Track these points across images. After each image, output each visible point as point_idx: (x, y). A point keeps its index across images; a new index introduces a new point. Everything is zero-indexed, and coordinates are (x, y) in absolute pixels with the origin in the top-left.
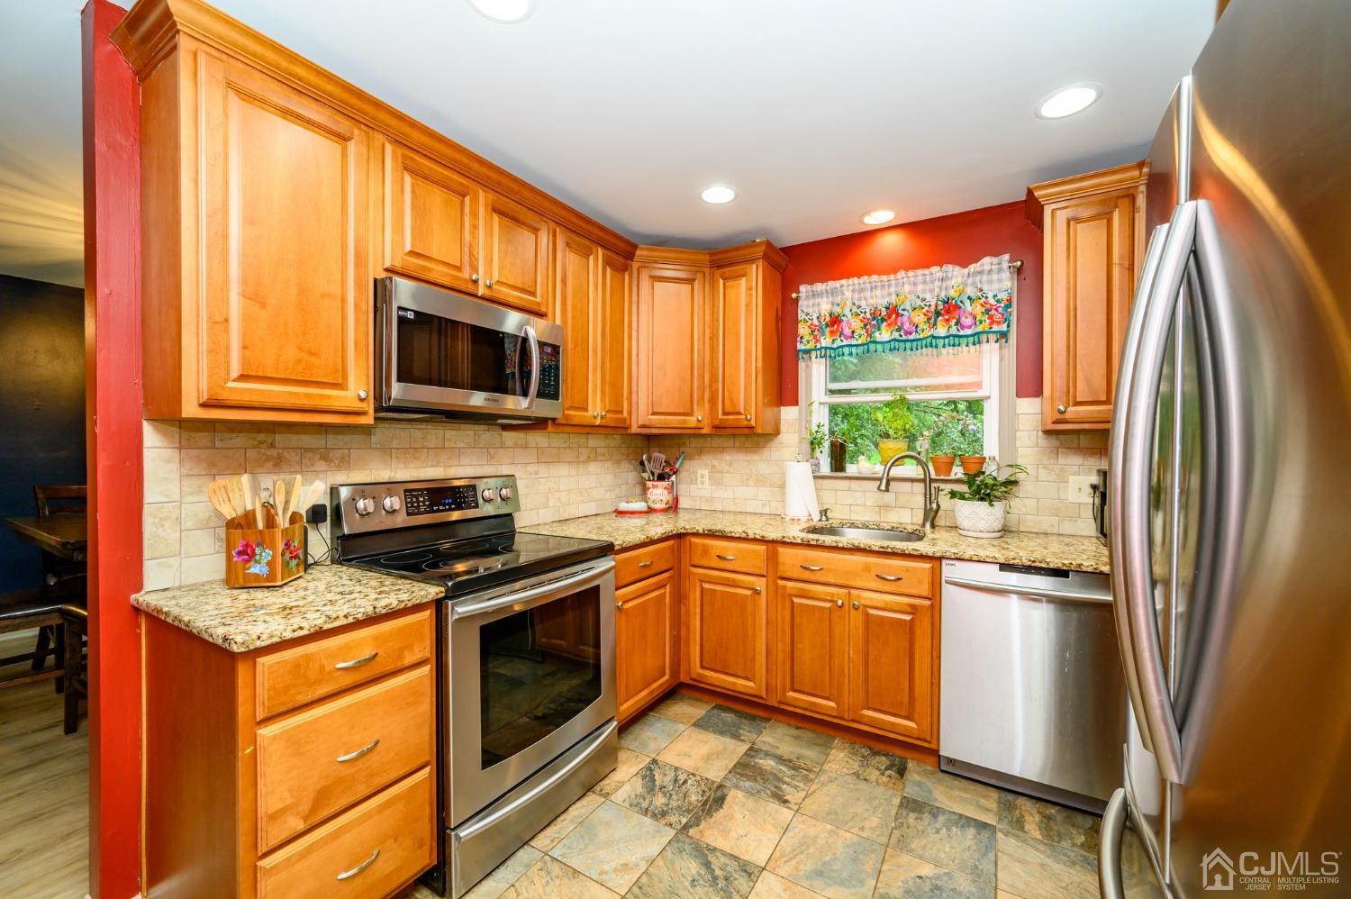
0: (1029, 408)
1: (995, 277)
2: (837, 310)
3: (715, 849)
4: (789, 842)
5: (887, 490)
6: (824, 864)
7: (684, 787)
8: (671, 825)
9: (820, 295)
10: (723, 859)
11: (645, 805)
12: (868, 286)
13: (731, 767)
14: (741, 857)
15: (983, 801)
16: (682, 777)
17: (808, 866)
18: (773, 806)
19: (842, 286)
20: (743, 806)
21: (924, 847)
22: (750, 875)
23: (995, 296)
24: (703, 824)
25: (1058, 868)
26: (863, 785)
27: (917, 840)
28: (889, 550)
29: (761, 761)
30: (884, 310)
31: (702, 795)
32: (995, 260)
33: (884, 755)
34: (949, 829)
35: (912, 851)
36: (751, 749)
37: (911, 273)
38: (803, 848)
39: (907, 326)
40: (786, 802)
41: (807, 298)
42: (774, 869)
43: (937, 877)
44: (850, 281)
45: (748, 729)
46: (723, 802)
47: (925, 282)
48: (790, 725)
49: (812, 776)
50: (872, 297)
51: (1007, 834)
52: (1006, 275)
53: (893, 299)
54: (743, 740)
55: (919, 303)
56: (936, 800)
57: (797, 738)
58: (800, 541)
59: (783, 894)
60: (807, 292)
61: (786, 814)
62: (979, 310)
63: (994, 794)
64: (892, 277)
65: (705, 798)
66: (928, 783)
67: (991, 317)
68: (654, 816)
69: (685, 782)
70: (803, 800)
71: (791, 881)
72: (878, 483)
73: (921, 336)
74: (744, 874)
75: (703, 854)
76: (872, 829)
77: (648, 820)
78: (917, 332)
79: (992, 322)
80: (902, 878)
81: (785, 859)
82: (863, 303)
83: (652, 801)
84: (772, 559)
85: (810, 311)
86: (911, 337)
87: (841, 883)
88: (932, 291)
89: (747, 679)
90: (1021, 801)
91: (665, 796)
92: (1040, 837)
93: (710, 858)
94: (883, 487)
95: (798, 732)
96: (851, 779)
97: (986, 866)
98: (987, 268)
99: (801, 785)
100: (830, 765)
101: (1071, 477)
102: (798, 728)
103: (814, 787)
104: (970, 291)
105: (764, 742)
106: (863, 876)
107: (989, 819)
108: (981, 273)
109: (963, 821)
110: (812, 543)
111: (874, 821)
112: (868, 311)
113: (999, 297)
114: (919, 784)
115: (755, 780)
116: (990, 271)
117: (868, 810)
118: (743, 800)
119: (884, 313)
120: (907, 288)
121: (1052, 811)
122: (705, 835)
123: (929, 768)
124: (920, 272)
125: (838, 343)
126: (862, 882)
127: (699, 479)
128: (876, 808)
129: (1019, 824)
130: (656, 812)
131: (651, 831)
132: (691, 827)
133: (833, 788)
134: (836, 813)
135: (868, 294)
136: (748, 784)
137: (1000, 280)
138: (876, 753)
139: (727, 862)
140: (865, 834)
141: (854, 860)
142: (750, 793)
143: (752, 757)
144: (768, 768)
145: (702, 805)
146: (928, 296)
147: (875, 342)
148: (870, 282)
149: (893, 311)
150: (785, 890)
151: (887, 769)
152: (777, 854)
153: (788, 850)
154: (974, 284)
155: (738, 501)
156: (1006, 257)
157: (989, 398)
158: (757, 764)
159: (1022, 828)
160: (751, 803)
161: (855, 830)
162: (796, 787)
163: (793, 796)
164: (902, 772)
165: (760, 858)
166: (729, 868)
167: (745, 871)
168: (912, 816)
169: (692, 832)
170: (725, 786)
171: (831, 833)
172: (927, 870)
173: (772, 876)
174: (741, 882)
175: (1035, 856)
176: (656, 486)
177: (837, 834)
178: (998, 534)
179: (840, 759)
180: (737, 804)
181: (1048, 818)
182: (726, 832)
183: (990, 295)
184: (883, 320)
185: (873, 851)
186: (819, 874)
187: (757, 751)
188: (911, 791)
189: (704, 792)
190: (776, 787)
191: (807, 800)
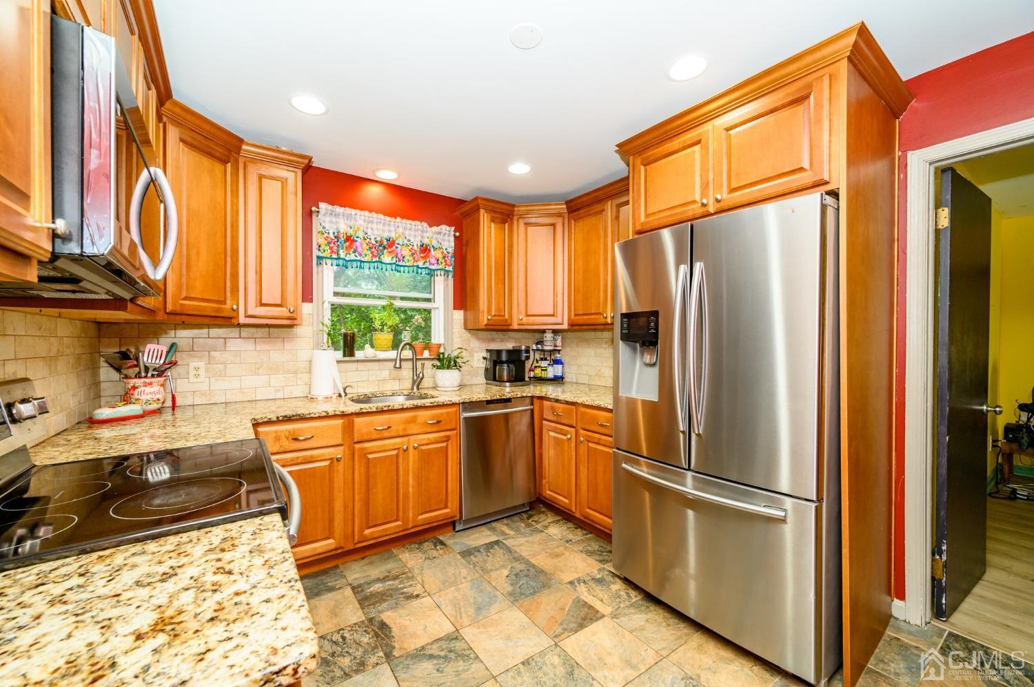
0: (459, 315)
1: (446, 238)
2: (351, 232)
3: (423, 648)
4: (448, 609)
5: (400, 367)
6: (475, 603)
7: (347, 640)
8: (377, 664)
9: (337, 215)
10: (435, 646)
11: (338, 673)
12: (375, 220)
13: (358, 606)
14: (440, 637)
15: (483, 533)
16: (337, 637)
17: (472, 611)
18: (415, 603)
19: (356, 214)
20: (401, 617)
21: (493, 565)
22: (457, 638)
23: (446, 249)
24: (396, 645)
25: (530, 539)
26: (437, 561)
27: (487, 565)
28: (436, 404)
29: (372, 589)
30: (385, 240)
31: (368, 633)
32: (448, 228)
33: (425, 542)
34: (490, 552)
35: (491, 570)
36: (353, 588)
37: (404, 221)
38: (458, 606)
39: (399, 255)
40: (417, 596)
41: (325, 214)
42: (462, 626)
43: (511, 571)
44: (363, 213)
45: (333, 580)
46: (387, 626)
47: (410, 229)
48: (355, 560)
49: (410, 575)
50: (377, 229)
51: (505, 539)
52: (452, 239)
53: (393, 235)
54: (340, 588)
55: (406, 242)
56: (470, 545)
57: (371, 563)
58: (375, 410)
59: (480, 630)
60: (326, 209)
61: (427, 601)
62: (439, 256)
63: (483, 528)
64: (393, 219)
65: (372, 633)
66: (458, 540)
67: (445, 261)
68: (357, 671)
69: (344, 638)
70: (423, 587)
71: (474, 622)
72: (393, 363)
73: (407, 264)
74: (454, 641)
75: (420, 654)
76: (468, 575)
77: (358, 678)
78: (403, 261)
79: (446, 264)
80: (504, 582)
81: (459, 617)
82: (369, 232)
83: (339, 667)
84: (349, 429)
85: (327, 226)
86: (401, 263)
87: (490, 604)
88: (415, 236)
89: (327, 538)
90: (494, 524)
91: (344, 656)
92: (514, 533)
93: (427, 653)
94: (398, 365)
95: (366, 561)
96: (428, 562)
97: (516, 555)
98: (444, 232)
99: (411, 583)
100: (409, 563)
101: (475, 354)
102: (363, 559)
103: (419, 578)
104: (434, 243)
105: (356, 579)
106: (493, 594)
107: (494, 538)
108: (440, 233)
109: (489, 546)
110: (385, 409)
111: (464, 572)
112: (373, 238)
113: (449, 250)
114: (456, 544)
115: (386, 600)
116: (445, 234)
117: (455, 569)
118: (396, 614)
119: (385, 243)
120: (401, 230)
121: (505, 521)
122: (406, 647)
123: (450, 534)
124: (409, 222)
125: (352, 257)
126: (495, 596)
127: (192, 372)
128: (457, 566)
129: (503, 533)
130: (354, 668)
131: (371, 679)
132: (391, 652)
133: (426, 571)
134: (446, 581)
135: (375, 226)
136: (384, 605)
137: (449, 241)
138: (421, 543)
139: (438, 645)
140: (469, 578)
141: (481, 591)
142: (391, 608)
143: (362, 591)
144: (381, 589)
145: (377, 637)
146: (412, 239)
147: (381, 262)
148: (377, 218)
149: (391, 243)
150: (479, 628)
151: (436, 547)
152: (452, 620)
153: (454, 613)
154: (436, 239)
155: (245, 391)
156: (453, 228)
157: (438, 308)
158: (371, 592)
159: (506, 534)
160: (402, 612)
161: (464, 581)
162: (411, 586)
163: (418, 590)
164: (442, 543)
165: (448, 628)
166: (444, 647)
167: (453, 639)
168: (472, 557)
169: (396, 653)
170: (373, 618)
171: (458, 590)
172: (506, 572)
173: (466, 629)
174: (459, 645)
175: (522, 540)
176: (151, 384)
177: (459, 588)
178: (459, 388)
179: (410, 558)
180: (396, 619)
181: (507, 525)
182: (414, 635)
183: (444, 248)
184: (385, 248)
185: (482, 582)
186: (479, 609)
187: (359, 586)
188: (458, 548)
189: (365, 631)
190: (402, 594)
191: (425, 586)
